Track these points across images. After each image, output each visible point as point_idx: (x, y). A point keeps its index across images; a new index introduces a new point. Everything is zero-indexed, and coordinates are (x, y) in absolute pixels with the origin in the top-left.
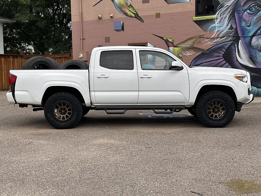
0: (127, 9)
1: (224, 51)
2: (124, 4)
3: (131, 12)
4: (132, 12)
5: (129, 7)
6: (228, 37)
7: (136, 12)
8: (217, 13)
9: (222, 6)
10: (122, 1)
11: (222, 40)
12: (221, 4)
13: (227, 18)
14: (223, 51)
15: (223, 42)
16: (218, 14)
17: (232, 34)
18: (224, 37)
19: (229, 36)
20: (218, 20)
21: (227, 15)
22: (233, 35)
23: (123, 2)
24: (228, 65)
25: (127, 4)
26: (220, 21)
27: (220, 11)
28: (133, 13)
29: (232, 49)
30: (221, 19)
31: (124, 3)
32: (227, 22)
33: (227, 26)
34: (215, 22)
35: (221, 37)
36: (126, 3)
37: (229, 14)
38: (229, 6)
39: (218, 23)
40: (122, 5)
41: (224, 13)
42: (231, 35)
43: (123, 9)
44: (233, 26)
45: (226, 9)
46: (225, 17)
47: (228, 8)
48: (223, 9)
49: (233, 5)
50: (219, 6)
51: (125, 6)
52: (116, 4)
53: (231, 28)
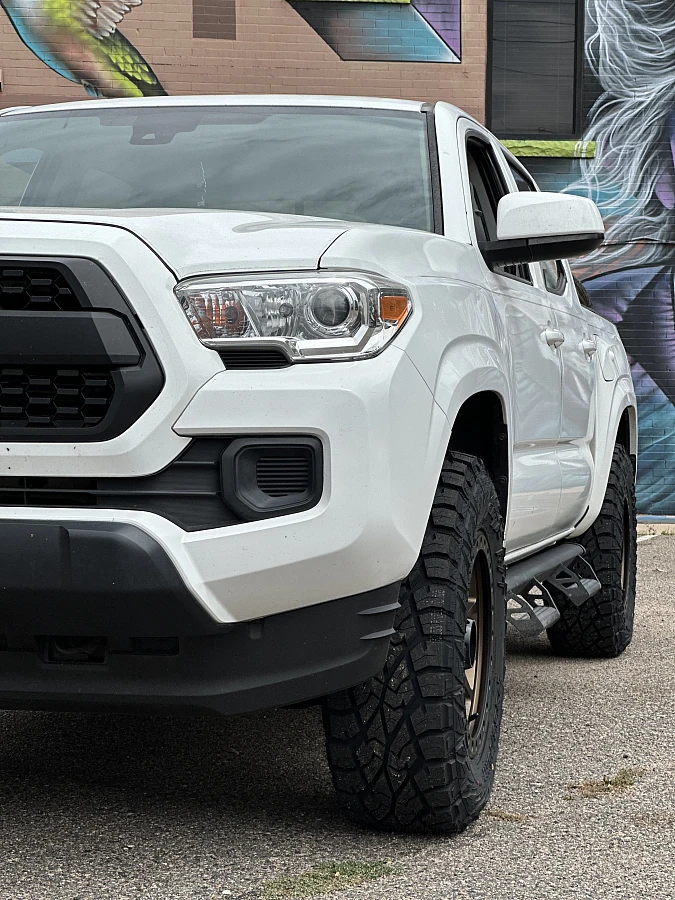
0: (97, 52)
1: (625, 308)
2: (77, 25)
3: (119, 76)
4: (125, 74)
5: (105, 42)
6: (639, 247)
7: (151, 74)
8: (591, 132)
9: (612, 105)
10: (62, 9)
11: (615, 259)
12: (609, 92)
13: (637, 160)
14: (619, 310)
15: (617, 265)
16: (594, 139)
17: (659, 233)
18: (624, 244)
19: (648, 243)
20: (596, 166)
21: (637, 145)
22: (661, 238)
23: (68, 12)
24: (643, 375)
25: (95, 26)
26: (604, 171)
27: (604, 126)
28: (133, 79)
29: (657, 302)
30: (610, 161)
31: (79, 19)
32: (636, 178)
33: (636, 195)
34: (579, 174)
35: (609, 245)
36: (89, 21)
37: (645, 143)
38: (646, 108)
39: (593, 181)
40: (63, 28)
41: (620, 135)
42: (657, 236)
43: (72, 53)
44: (662, 197)
45: (632, 121)
46: (625, 156)
47: (640, 114)
48: (619, 118)
49: (664, 106)
50: (598, 102)
51: (85, 37)
52: (24, 22)
53: (655, 205)
